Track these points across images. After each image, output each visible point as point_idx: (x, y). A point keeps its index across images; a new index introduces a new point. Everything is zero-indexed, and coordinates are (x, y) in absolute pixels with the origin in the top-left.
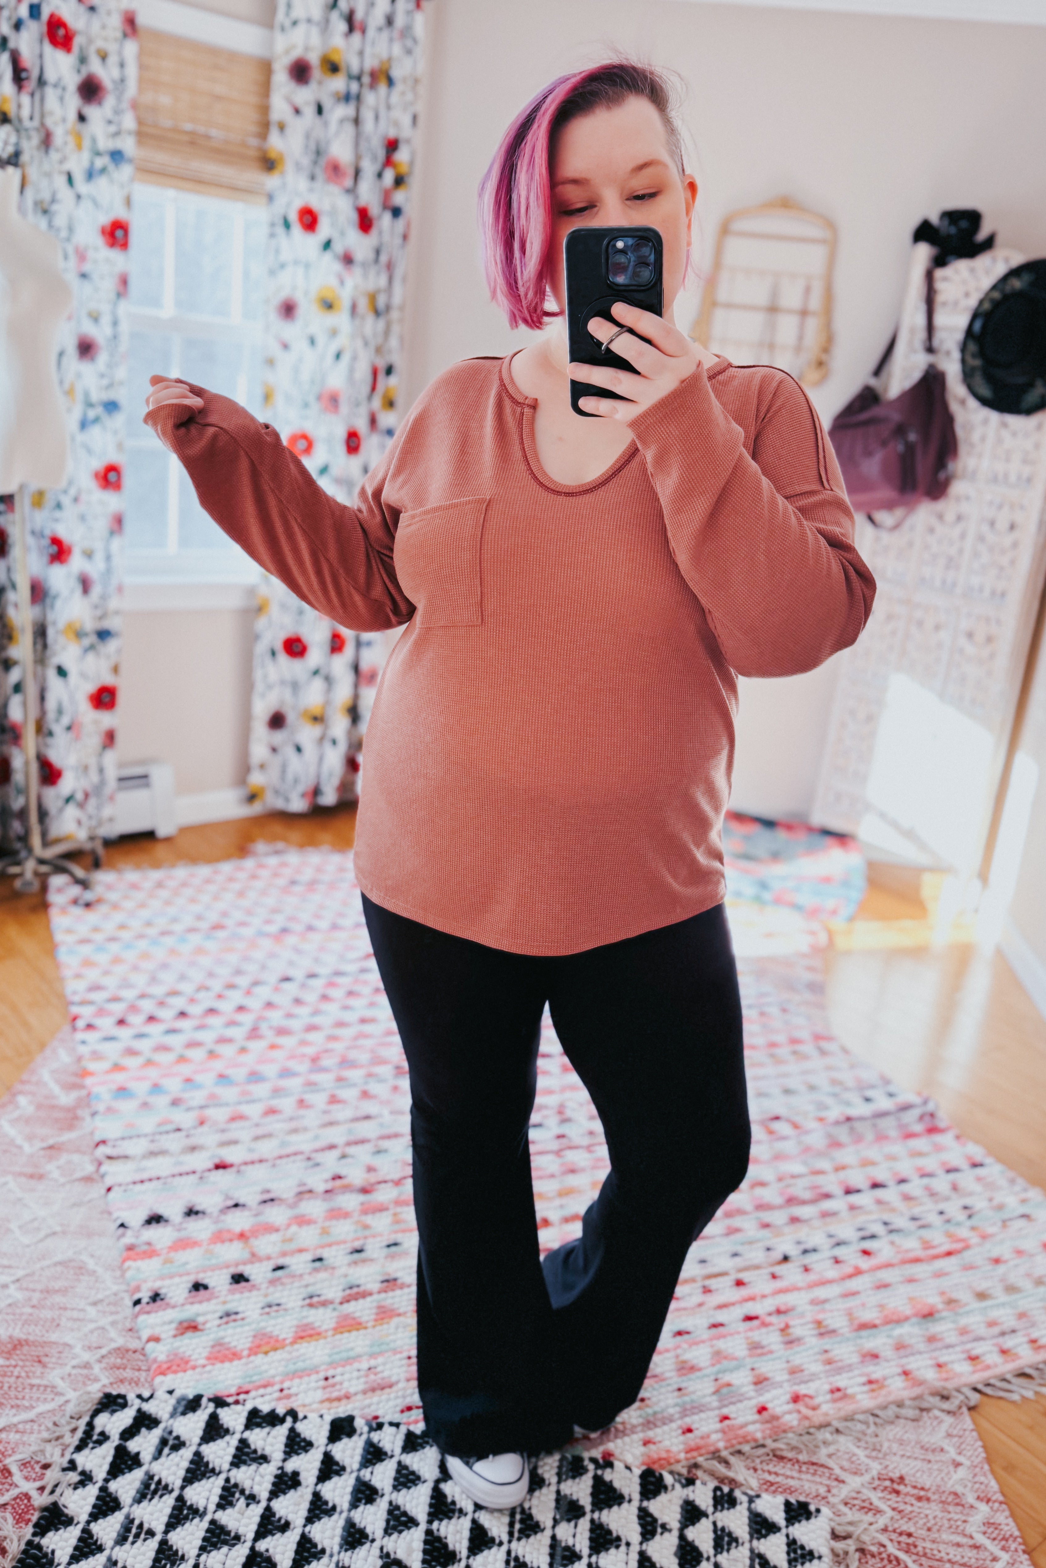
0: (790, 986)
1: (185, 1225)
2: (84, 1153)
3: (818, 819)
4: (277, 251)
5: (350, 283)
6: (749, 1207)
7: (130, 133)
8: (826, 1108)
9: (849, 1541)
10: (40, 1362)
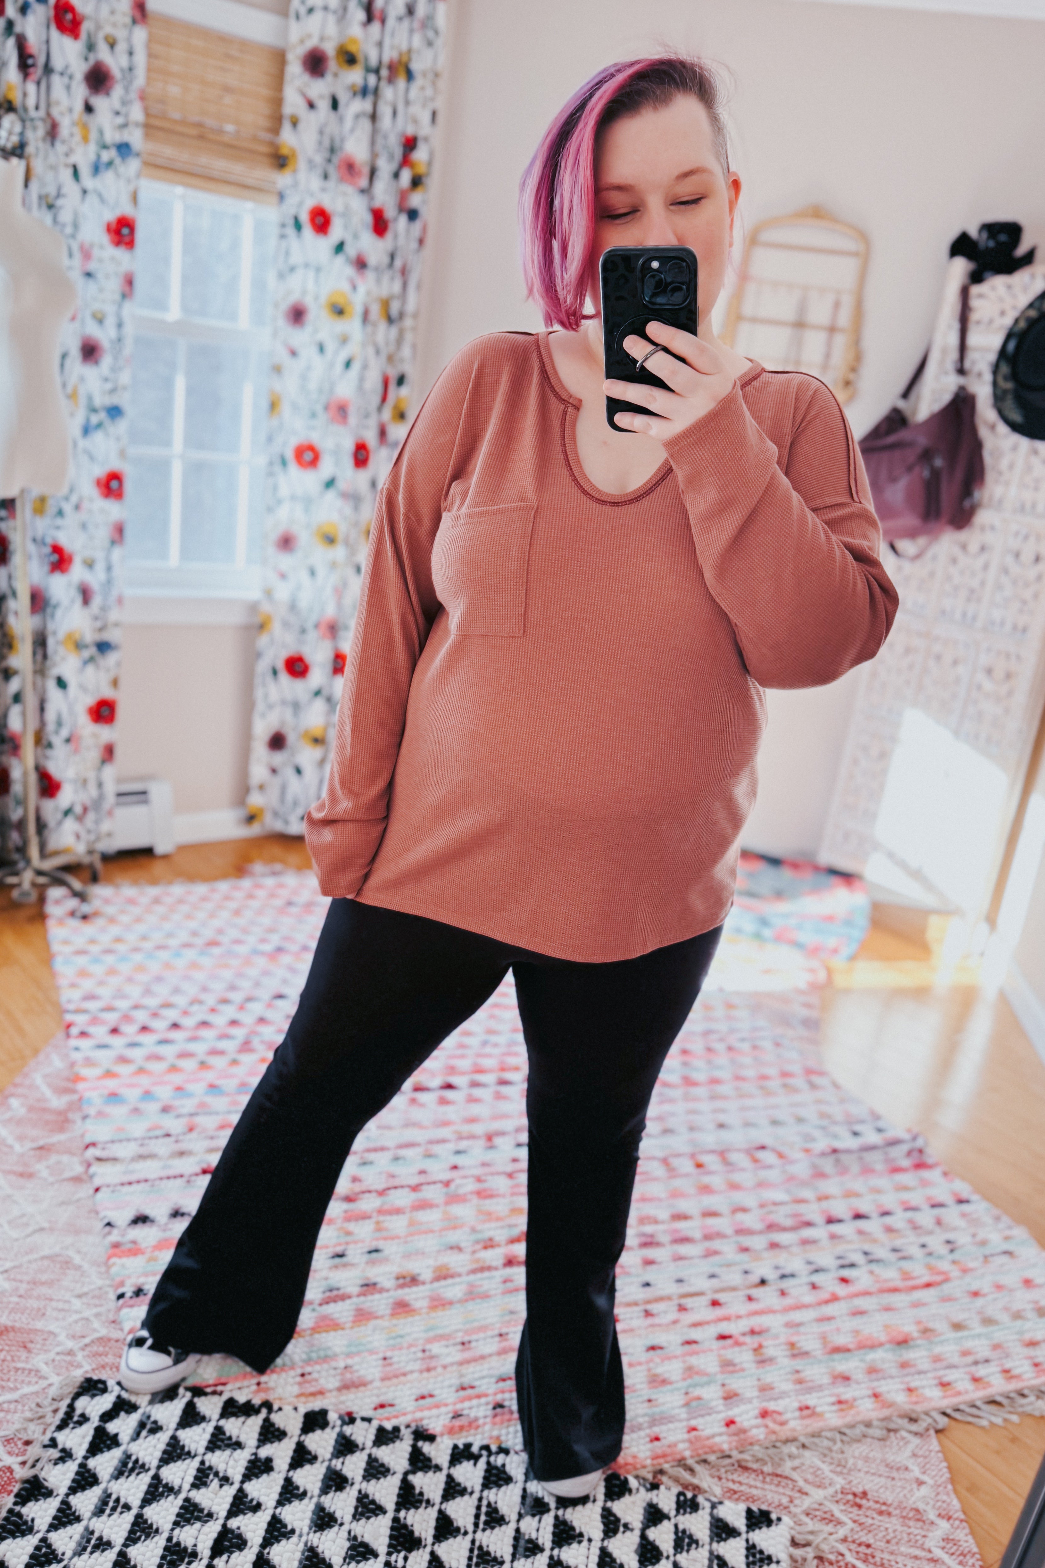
0: (785, 1020)
1: (170, 1226)
2: (73, 1154)
3: (826, 858)
4: (287, 253)
5: (362, 289)
6: (729, 1231)
7: (137, 124)
8: (813, 1140)
9: (808, 1549)
10: (25, 1347)
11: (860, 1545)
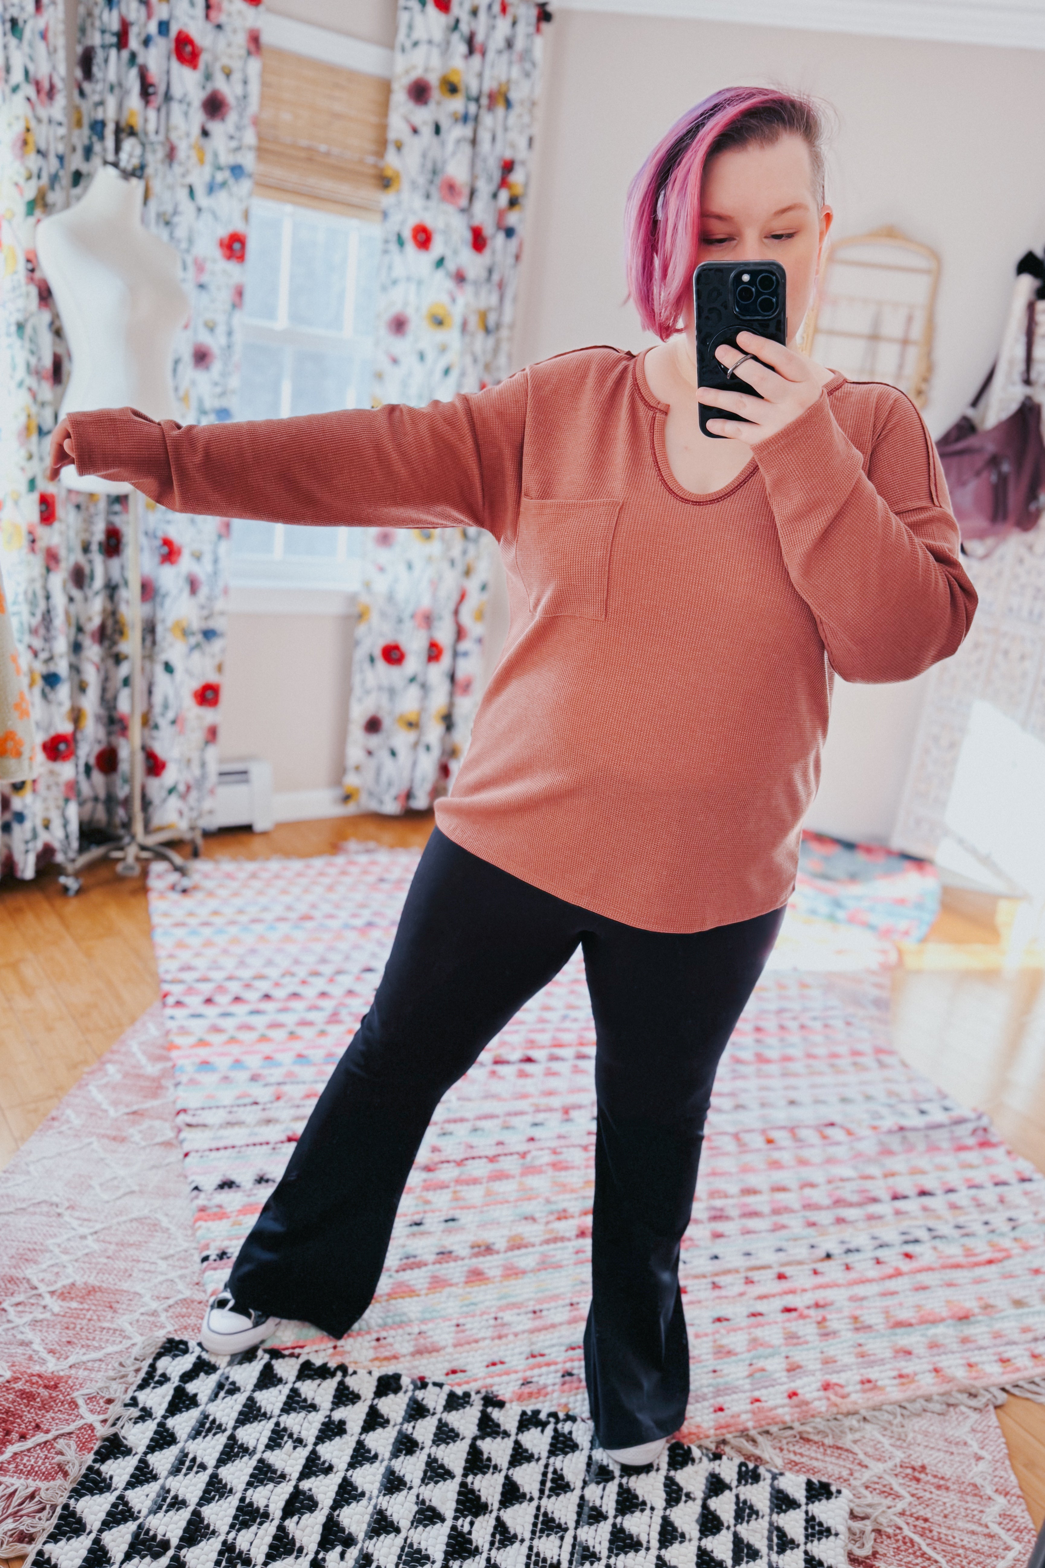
0: (856, 1000)
1: (255, 1192)
2: (165, 1120)
3: (898, 843)
4: (390, 268)
5: (461, 300)
6: (797, 1206)
7: (250, 148)
8: (881, 1117)
9: (867, 1522)
10: (111, 1307)
11: (917, 1519)
